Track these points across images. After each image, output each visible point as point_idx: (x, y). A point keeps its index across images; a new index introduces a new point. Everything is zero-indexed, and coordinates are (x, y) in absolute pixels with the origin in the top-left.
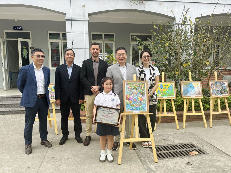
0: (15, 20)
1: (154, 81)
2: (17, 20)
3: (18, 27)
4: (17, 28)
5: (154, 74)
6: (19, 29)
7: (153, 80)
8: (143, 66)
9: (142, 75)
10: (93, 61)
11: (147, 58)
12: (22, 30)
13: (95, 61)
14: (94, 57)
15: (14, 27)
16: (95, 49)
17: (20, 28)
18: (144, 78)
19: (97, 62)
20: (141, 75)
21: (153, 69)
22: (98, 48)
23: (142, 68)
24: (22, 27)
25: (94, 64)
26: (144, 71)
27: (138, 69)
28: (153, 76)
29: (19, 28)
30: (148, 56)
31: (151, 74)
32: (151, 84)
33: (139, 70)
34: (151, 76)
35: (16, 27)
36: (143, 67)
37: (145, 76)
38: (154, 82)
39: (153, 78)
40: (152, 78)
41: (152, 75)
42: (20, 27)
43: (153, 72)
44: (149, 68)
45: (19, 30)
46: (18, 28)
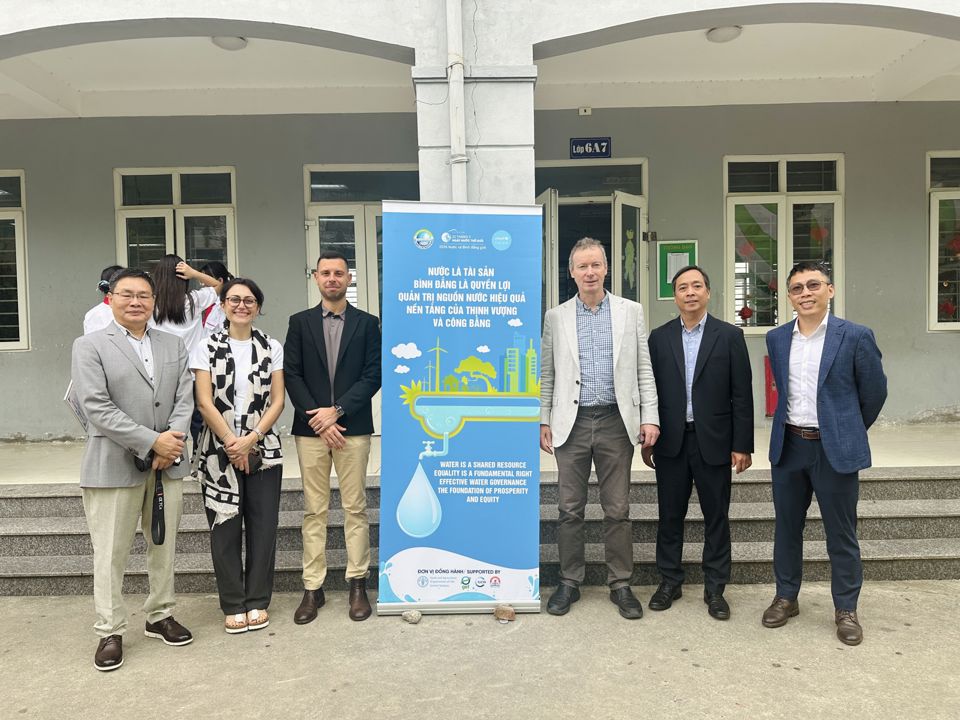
0: (582, 113)
1: (269, 386)
2: (589, 112)
3: (593, 141)
4: (588, 148)
5: (268, 360)
6: (598, 150)
7: (265, 382)
8: (225, 332)
9: (222, 364)
10: (324, 315)
11: (242, 304)
12: (607, 155)
13: (330, 314)
14: (329, 299)
15: (576, 142)
16: (332, 273)
17: (601, 148)
18: (228, 373)
19: (338, 317)
20: (214, 366)
21: (265, 345)
22: (340, 269)
23: (223, 341)
24: (608, 140)
25: (326, 323)
26: (229, 350)
27: (207, 343)
28: (264, 367)
29: (596, 145)
30: (246, 300)
31: (254, 359)
32: (257, 396)
33: (211, 348)
34: (256, 368)
35: (582, 142)
36: (225, 337)
37: (231, 366)
38: (266, 388)
39: (263, 375)
40: (257, 374)
41: (260, 362)
42: (600, 141)
43: (262, 354)
44: (250, 341)
45: (594, 155)
46: (593, 147)
